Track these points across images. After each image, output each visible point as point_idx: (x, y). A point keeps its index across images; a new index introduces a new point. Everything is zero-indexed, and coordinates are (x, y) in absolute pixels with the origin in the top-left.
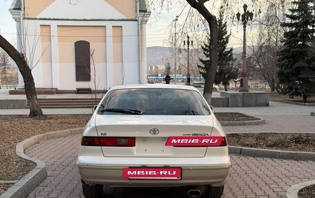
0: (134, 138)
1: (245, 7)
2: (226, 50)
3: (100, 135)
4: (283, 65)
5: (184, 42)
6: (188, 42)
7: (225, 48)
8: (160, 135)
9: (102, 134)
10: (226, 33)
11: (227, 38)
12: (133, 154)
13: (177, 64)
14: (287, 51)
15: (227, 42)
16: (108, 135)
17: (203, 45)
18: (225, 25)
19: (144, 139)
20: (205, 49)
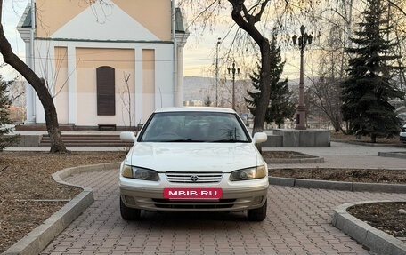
1: (303, 28)
2: (279, 81)
4: (348, 98)
5: (229, 69)
6: (234, 70)
10: (280, 60)
11: (282, 66)
13: (219, 98)
15: (281, 71)
17: (252, 74)
18: (279, 51)
20: (254, 80)
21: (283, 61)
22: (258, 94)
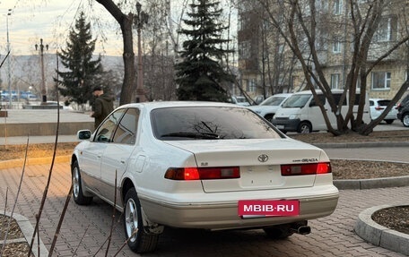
0: (238, 167)
1: (139, 6)
2: (91, 60)
3: (200, 166)
4: (184, 80)
5: (36, 46)
6: (42, 46)
7: (90, 57)
8: (270, 162)
9: (202, 164)
10: (90, 37)
11: (93, 43)
12: (239, 187)
13: (12, 76)
14: (187, 64)
15: (93, 49)
16: (209, 165)
17: (60, 51)
18: (89, 27)
19: (250, 168)
20: (63, 57)
21: (93, 38)
22: (68, 73)
